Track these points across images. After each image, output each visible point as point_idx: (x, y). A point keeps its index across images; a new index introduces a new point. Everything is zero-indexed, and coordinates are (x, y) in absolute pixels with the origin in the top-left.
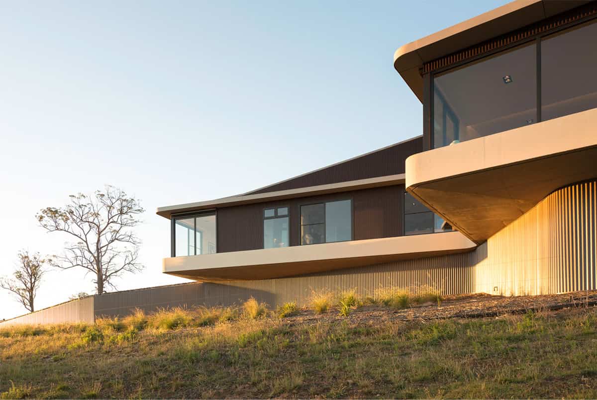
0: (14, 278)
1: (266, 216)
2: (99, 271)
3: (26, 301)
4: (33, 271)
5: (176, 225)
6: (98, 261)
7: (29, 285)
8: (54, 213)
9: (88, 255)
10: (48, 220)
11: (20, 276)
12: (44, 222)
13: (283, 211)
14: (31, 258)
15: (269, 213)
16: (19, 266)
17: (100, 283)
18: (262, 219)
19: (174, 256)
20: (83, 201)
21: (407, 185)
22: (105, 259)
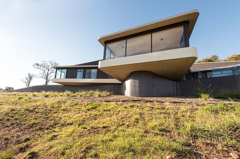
0: (25, 79)
1: (78, 71)
2: (47, 79)
3: (27, 85)
4: (31, 78)
5: (57, 71)
6: (47, 77)
7: (29, 81)
8: (38, 64)
9: (45, 75)
10: (36, 66)
11: (27, 79)
12: (35, 66)
13: (82, 70)
14: (31, 75)
15: (79, 70)
16: (27, 76)
17: (47, 82)
18: (77, 72)
19: (55, 78)
20: (45, 63)
21: (99, 68)
22: (49, 77)
